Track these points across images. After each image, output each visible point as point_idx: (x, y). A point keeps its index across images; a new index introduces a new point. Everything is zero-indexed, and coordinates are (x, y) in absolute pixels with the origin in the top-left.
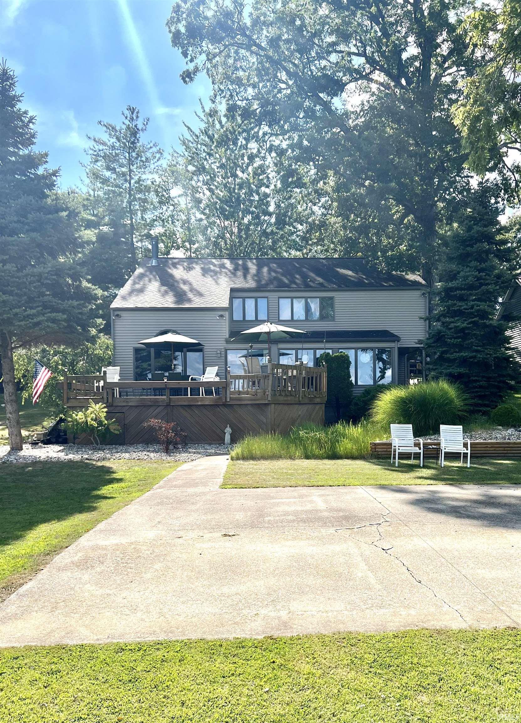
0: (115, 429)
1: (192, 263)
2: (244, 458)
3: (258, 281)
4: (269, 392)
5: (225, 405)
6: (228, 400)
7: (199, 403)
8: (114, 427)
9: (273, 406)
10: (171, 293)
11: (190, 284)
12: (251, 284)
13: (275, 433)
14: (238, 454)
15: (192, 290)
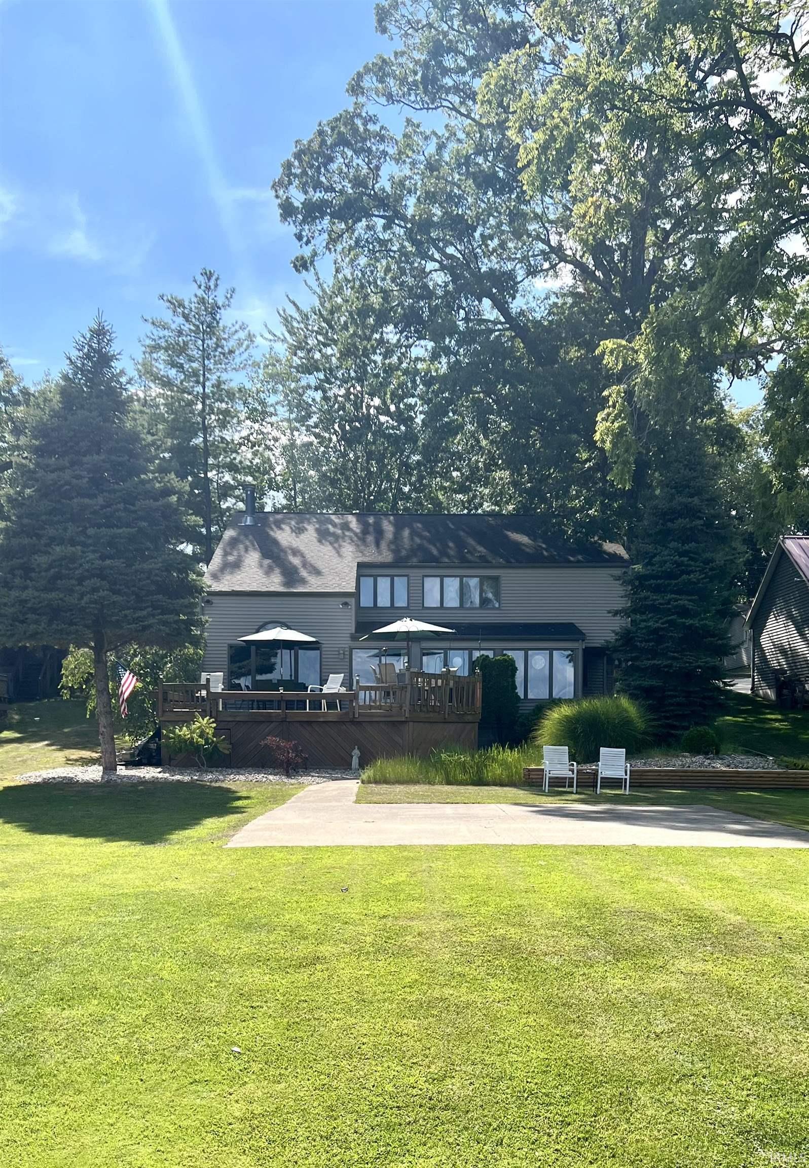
0: (225, 748)
1: (303, 522)
2: (376, 782)
3: (396, 552)
4: (406, 707)
5: (353, 722)
6: (357, 716)
7: (322, 720)
8: (223, 746)
9: (411, 724)
10: (277, 571)
11: (303, 556)
12: (387, 556)
13: (412, 756)
14: (369, 777)
15: (305, 564)
